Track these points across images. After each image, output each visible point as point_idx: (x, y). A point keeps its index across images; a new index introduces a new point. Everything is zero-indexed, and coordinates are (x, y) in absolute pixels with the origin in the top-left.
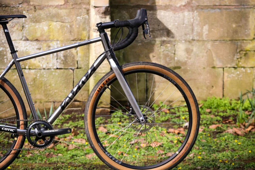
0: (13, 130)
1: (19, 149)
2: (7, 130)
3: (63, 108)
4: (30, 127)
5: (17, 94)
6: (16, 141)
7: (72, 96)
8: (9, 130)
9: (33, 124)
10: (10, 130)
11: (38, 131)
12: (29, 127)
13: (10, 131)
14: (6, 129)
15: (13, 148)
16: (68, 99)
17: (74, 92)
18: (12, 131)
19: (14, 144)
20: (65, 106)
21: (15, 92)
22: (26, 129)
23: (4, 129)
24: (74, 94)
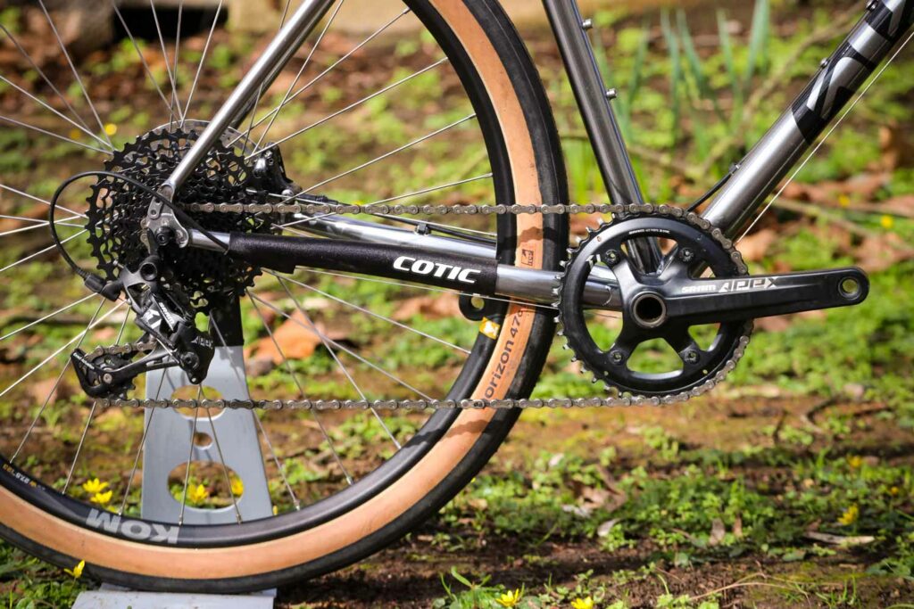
0: (467, 272)
1: (509, 404)
2: (426, 271)
3: (811, 126)
4: (586, 255)
5: (497, 25)
6: (494, 342)
7: (871, 44)
8: (439, 274)
9: (606, 235)
10: (448, 272)
11: (639, 285)
12: (575, 256)
13: (452, 276)
14: (422, 267)
15: (468, 395)
16: (844, 63)
17: (890, 14)
18: (463, 278)
19: (480, 361)
20: (824, 116)
21: (483, 14)
22: (561, 269)
23: (407, 264)
24: (892, 31)
